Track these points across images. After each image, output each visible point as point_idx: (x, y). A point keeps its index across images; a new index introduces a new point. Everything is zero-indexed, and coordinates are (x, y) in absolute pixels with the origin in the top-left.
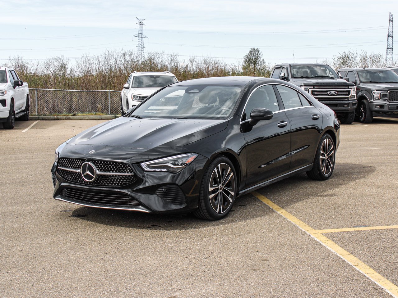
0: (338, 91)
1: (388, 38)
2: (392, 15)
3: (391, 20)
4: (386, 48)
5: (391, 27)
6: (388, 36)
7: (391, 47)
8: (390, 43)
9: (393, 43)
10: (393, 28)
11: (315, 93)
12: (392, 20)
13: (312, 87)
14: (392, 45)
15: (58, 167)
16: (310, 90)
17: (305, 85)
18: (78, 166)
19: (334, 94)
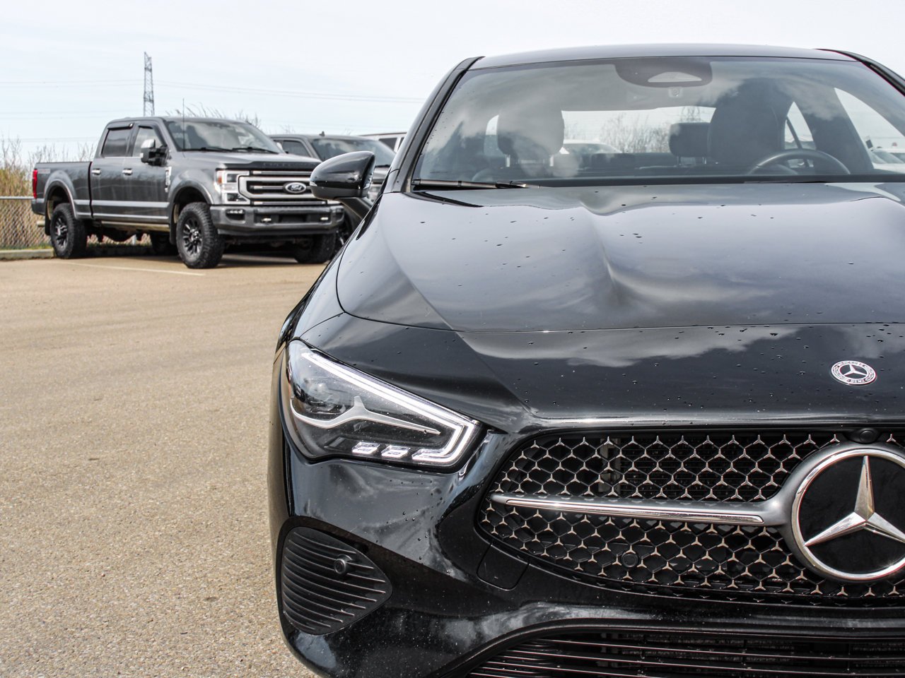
1: (144, 104)
2: (149, 59)
3: (148, 69)
5: (149, 82)
6: (145, 100)
10: (152, 84)
11: (256, 187)
13: (248, 174)
15: (497, 498)
16: (243, 181)
17: (230, 167)
18: (754, 477)
19: (298, 190)
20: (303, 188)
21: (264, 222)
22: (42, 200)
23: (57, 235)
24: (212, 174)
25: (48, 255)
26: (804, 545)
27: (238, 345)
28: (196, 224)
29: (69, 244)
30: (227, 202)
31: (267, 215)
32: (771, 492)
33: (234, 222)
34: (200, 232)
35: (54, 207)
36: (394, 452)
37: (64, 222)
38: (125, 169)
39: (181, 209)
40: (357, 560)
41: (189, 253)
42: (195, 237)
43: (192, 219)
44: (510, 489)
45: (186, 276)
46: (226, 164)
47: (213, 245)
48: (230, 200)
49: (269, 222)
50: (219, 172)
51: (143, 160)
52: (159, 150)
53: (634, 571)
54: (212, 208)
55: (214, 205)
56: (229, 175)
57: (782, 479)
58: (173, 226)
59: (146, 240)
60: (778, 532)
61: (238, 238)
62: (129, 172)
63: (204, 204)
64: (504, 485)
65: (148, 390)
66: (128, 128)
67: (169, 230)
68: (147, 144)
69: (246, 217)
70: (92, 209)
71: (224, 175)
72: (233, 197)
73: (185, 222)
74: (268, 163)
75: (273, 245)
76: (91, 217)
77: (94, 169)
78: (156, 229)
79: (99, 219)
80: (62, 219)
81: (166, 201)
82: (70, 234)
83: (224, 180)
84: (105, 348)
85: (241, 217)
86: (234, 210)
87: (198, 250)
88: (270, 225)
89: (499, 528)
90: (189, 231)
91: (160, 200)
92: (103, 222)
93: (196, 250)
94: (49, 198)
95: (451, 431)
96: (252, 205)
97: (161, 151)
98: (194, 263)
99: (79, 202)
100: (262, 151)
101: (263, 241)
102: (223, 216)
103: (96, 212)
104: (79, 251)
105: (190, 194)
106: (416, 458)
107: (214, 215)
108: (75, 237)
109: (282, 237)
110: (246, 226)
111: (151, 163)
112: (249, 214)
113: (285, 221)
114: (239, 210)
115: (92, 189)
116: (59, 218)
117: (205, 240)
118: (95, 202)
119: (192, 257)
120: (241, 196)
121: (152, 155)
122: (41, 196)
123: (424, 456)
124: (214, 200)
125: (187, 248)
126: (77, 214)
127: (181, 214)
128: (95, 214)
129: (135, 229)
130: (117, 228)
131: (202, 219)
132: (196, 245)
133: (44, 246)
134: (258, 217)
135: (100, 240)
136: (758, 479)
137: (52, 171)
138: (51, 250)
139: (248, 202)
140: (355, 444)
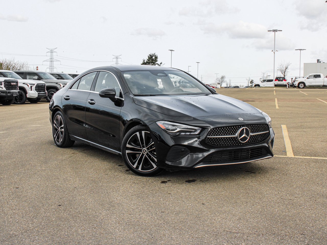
15: (208, 137)
26: (239, 139)
36: (188, 134)
53: (222, 144)
64: (209, 135)
89: (208, 141)
106: (191, 134)
136: (235, 132)
140: (181, 133)
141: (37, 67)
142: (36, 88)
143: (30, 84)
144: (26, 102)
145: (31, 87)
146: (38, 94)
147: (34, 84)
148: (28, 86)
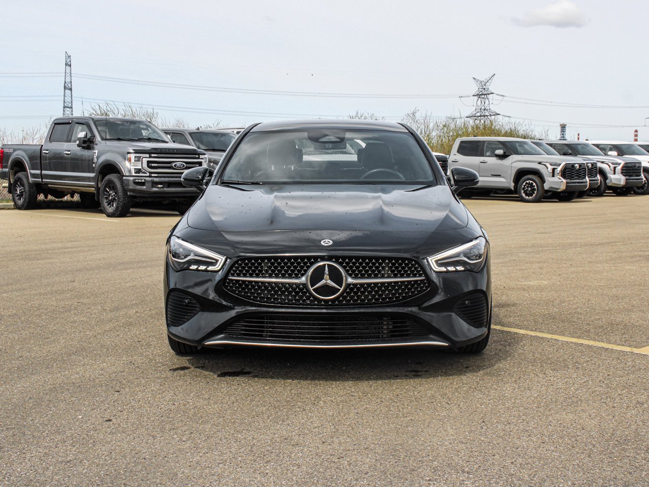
0: (186, 163)
1: (65, 91)
2: (69, 57)
3: (68, 65)
4: (63, 106)
5: (69, 75)
6: (65, 88)
7: (70, 105)
8: (68, 99)
9: (72, 99)
10: (71, 76)
11: (153, 165)
12: (69, 63)
13: (148, 156)
14: (72, 102)
15: (230, 278)
16: (145, 160)
17: (136, 152)
18: (298, 271)
19: (180, 167)
20: (184, 166)
21: (158, 187)
22: (7, 170)
23: (16, 193)
24: (125, 156)
25: (9, 207)
26: (311, 289)
27: (144, 259)
28: (113, 188)
29: (25, 199)
30: (134, 174)
31: (160, 183)
32: (303, 275)
33: (139, 187)
34: (116, 193)
35: (15, 174)
36: (202, 268)
37: (22, 185)
38: (66, 151)
39: (103, 178)
40: (190, 300)
41: (108, 207)
42: (112, 196)
43: (111, 185)
44: (233, 275)
45: (107, 222)
46: (134, 150)
47: (124, 202)
48: (135, 173)
49: (161, 187)
50: (129, 155)
51: (79, 146)
52: (89, 139)
53: (267, 298)
54: (124, 178)
55: (126, 176)
56: (135, 157)
57: (306, 271)
58: (98, 189)
59: (77, 198)
60: (305, 285)
61: (141, 197)
62: (69, 153)
63: (119, 175)
64: (231, 274)
65: (98, 278)
66: (69, 123)
67: (95, 192)
68: (82, 135)
69: (146, 184)
70: (42, 176)
71: (132, 156)
72: (138, 171)
73: (106, 186)
74: (161, 149)
75: (164, 202)
76: (41, 182)
77: (44, 150)
78: (85, 191)
79: (47, 184)
80: (20, 183)
81: (93, 172)
82: (26, 193)
83: (133, 160)
84: (68, 260)
85: (143, 184)
86: (139, 179)
87: (114, 205)
88: (162, 189)
89: (231, 287)
90: (108, 192)
91: (89, 172)
92: (49, 186)
93: (113, 205)
94: (12, 168)
95: (218, 260)
96: (150, 176)
97: (91, 140)
98: (111, 213)
99: (33, 172)
100: (157, 141)
101: (158, 200)
102: (131, 183)
103: (45, 179)
104: (32, 205)
105: (110, 168)
106: (208, 269)
107: (125, 182)
108: (30, 195)
109: (170, 197)
110: (146, 190)
111: (83, 148)
112: (148, 182)
113: (172, 187)
114: (141, 180)
115: (42, 162)
116: (18, 181)
117: (119, 198)
118: (44, 172)
119: (110, 210)
120: (144, 171)
121: (84, 142)
122: (6, 167)
123: (210, 268)
124: (126, 173)
125: (107, 204)
126: (31, 180)
127: (103, 181)
128: (43, 180)
129: (70, 191)
130: (59, 190)
131: (118, 185)
132: (113, 202)
133: (8, 201)
134: (154, 184)
135: (46, 197)
136: (299, 271)
137: (15, 150)
138: (12, 203)
139: (148, 174)
140: (191, 266)
141: (636, 131)
142: (622, 170)
143: (613, 164)
144: (604, 194)
145: (615, 168)
146: (627, 179)
147: (620, 164)
148: (610, 167)
